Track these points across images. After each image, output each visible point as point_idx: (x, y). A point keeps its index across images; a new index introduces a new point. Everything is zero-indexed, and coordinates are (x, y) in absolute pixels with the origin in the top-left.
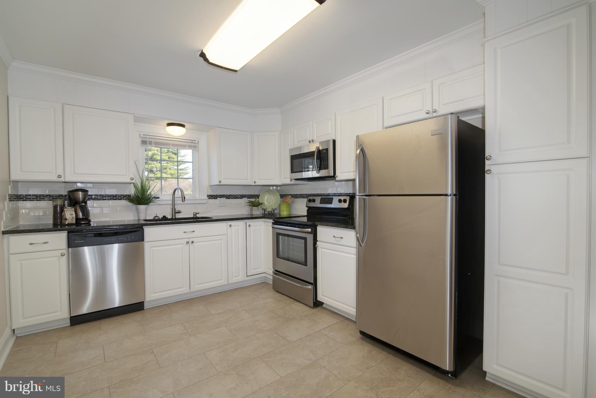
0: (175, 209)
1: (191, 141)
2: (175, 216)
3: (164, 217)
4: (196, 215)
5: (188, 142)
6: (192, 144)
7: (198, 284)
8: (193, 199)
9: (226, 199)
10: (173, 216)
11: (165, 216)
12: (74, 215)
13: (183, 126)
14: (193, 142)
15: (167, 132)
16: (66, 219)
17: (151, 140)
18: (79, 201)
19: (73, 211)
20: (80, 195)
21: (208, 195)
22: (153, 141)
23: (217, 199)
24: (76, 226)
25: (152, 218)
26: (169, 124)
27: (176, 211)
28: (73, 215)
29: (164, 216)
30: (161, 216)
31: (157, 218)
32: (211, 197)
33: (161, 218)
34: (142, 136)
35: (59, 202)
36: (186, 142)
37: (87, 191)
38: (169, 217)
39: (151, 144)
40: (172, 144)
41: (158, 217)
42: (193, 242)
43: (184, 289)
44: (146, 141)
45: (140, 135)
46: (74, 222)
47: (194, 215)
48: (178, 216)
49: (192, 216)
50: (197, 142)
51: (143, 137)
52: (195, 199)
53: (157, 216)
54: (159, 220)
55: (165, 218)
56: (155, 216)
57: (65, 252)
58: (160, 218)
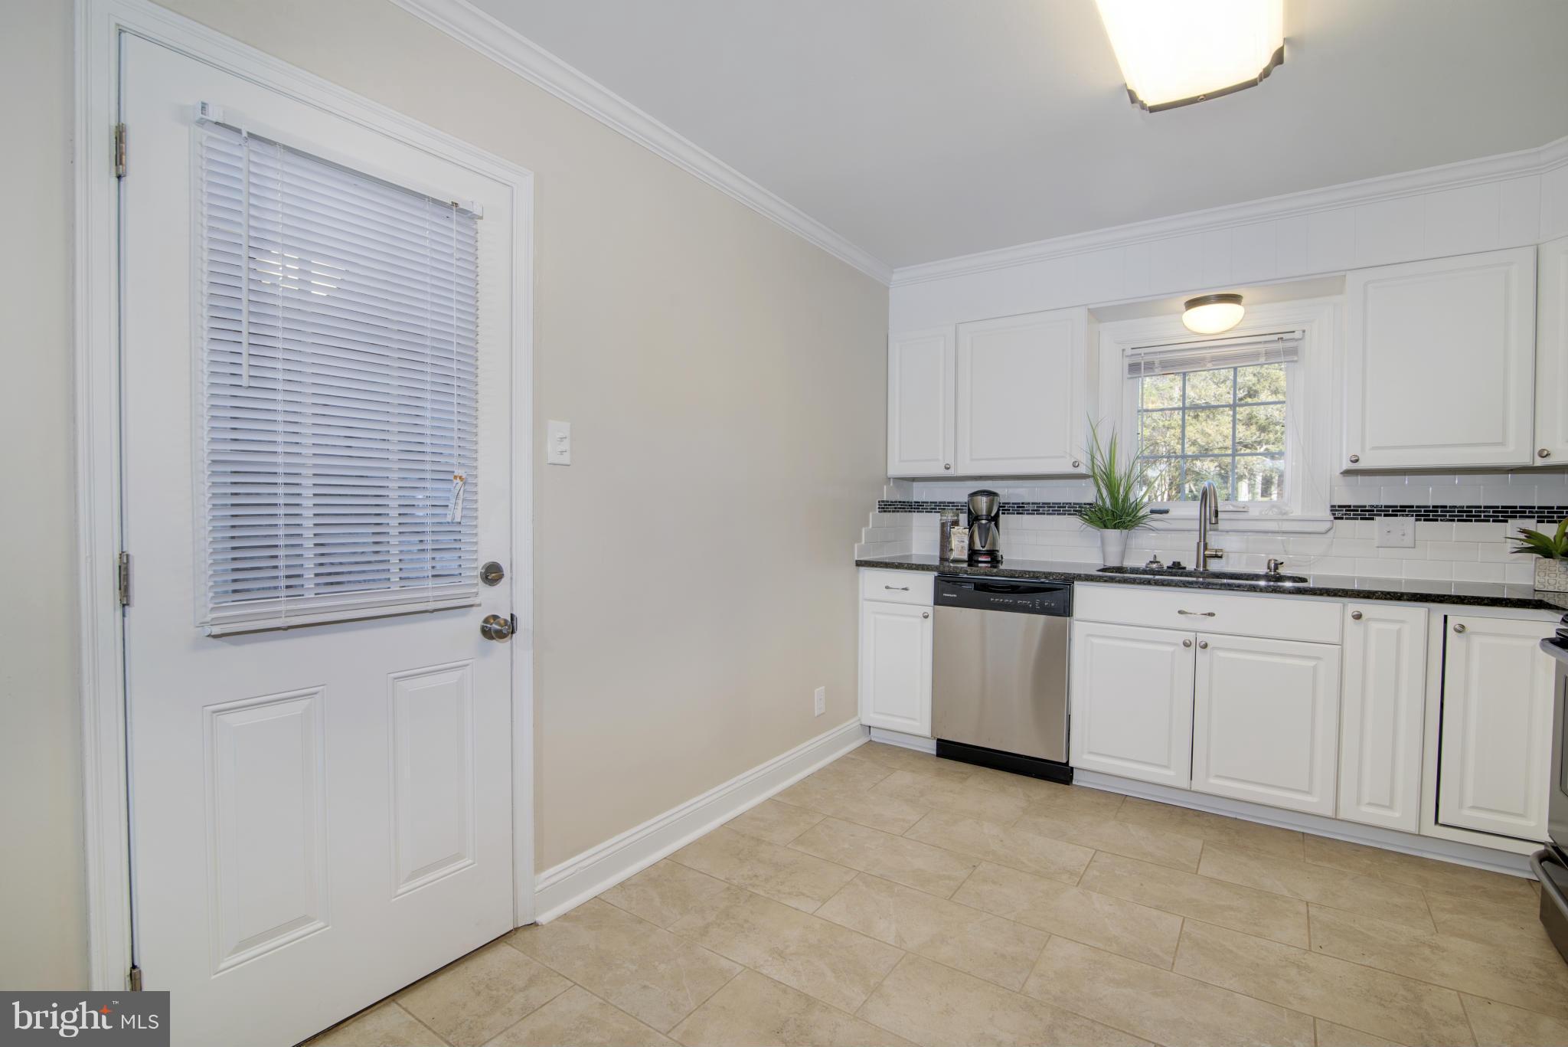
0: (1205, 545)
1: (1275, 337)
2: (1205, 565)
3: (1177, 566)
4: (1276, 568)
5: (1266, 342)
6: (1280, 345)
7: (1218, 776)
8: (1280, 517)
9: (1417, 520)
10: (1198, 565)
11: (1179, 563)
12: (967, 542)
13: (1234, 299)
14: (1285, 336)
15: (1186, 327)
16: (952, 550)
17: (1148, 358)
18: (980, 514)
19: (965, 534)
20: (983, 503)
21: (1332, 506)
22: (1157, 359)
23: (1373, 519)
24: (969, 565)
25: (1141, 564)
26: (1192, 303)
27: (1206, 553)
28: (963, 541)
29: (1174, 563)
30: (1166, 563)
31: (1154, 566)
32: (1344, 512)
33: (1168, 567)
34: (1129, 352)
35: (949, 517)
36: (1260, 343)
37: (994, 494)
38: (1190, 566)
39: (1152, 368)
40: (1212, 357)
41: (1157, 562)
42: (1205, 646)
43: (1171, 773)
44: (1139, 364)
45: (1123, 350)
46: (965, 557)
47: (1269, 568)
48: (1214, 566)
49: (1262, 570)
50: (1297, 335)
51: (1132, 355)
52: (1285, 517)
53: (1157, 560)
54: (1160, 572)
55: (1177, 568)
56: (1152, 560)
57: (930, 610)
58: (1165, 568)
